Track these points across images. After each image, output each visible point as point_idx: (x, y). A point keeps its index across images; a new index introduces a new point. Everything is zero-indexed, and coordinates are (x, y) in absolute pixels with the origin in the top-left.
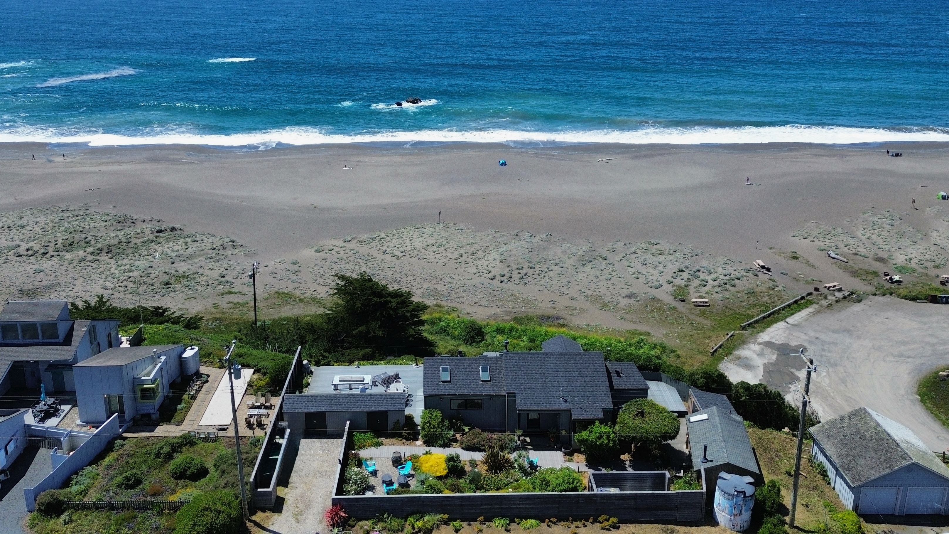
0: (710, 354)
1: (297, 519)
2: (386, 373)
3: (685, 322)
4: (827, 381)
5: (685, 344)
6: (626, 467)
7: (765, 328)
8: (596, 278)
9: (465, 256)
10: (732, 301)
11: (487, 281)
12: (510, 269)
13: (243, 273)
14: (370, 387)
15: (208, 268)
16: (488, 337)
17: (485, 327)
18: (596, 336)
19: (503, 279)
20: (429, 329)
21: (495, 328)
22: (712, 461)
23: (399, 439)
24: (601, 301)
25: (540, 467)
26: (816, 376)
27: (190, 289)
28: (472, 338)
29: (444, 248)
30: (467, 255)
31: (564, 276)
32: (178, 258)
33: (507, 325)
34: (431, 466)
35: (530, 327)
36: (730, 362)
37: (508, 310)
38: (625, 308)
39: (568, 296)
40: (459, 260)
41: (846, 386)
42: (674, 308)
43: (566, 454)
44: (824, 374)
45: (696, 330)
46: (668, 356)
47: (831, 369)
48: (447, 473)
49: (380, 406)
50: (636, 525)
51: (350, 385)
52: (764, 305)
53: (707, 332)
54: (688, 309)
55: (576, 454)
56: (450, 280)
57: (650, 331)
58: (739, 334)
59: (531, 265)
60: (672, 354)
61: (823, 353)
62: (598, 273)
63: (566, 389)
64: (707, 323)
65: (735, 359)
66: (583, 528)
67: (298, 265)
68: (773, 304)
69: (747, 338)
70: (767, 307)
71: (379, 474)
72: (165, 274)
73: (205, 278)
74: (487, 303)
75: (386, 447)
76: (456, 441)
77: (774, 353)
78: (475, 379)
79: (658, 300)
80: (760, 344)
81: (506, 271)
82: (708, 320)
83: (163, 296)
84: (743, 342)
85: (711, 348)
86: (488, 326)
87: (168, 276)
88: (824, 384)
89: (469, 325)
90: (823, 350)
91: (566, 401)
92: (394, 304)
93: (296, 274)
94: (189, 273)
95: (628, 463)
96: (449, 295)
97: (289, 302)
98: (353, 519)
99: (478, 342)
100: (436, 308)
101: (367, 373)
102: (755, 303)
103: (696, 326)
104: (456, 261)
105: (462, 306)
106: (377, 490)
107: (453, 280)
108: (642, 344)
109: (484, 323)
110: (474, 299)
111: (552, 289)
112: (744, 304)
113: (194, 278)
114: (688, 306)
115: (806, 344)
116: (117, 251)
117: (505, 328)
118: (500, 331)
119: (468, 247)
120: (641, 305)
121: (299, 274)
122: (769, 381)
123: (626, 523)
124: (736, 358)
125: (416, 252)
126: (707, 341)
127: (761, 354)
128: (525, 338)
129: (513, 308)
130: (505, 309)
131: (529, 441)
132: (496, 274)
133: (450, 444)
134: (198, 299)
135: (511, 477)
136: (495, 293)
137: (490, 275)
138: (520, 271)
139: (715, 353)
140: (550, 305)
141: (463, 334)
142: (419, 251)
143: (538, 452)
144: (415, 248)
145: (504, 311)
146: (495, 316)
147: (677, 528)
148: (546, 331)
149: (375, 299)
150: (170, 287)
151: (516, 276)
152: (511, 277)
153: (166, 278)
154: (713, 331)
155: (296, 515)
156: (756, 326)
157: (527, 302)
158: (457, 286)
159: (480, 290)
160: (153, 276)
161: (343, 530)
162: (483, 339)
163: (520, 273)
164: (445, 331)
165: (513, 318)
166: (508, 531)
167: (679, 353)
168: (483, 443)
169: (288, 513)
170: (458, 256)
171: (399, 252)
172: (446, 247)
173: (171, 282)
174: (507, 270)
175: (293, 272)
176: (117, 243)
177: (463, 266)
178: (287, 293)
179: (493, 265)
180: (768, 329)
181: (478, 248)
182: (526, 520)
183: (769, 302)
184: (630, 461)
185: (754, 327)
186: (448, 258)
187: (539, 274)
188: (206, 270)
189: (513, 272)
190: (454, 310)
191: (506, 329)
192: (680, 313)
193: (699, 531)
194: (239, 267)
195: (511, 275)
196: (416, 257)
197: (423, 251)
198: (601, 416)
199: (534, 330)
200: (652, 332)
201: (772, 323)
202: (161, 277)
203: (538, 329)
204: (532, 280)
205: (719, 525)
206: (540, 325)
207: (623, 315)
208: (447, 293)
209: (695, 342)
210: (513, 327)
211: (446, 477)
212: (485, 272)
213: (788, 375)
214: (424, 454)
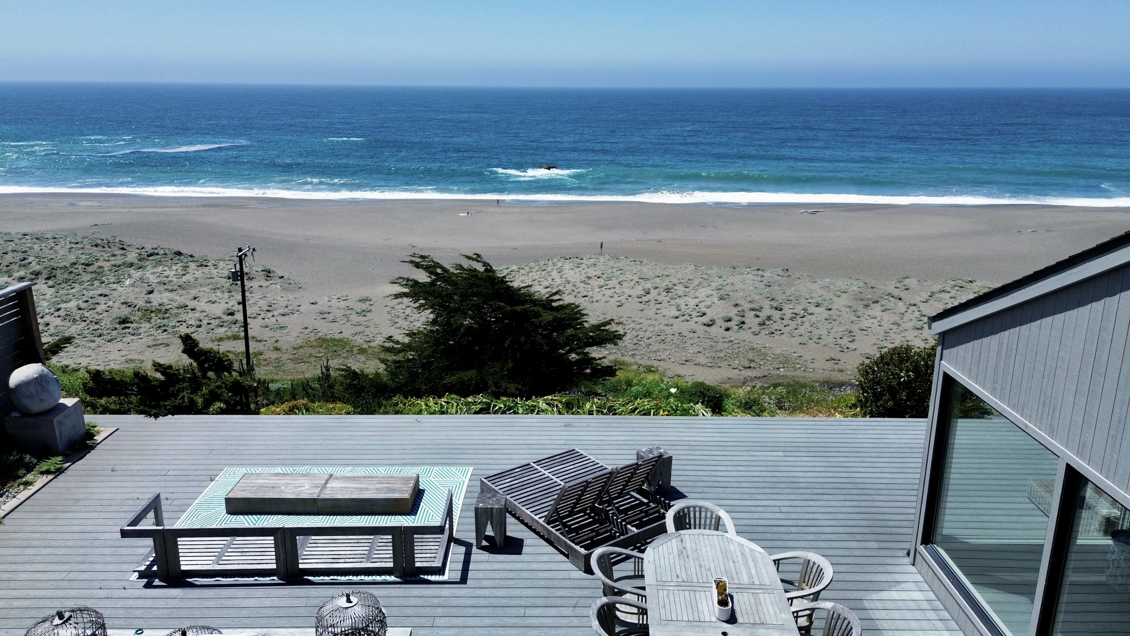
8: (896, 327)
9: (654, 293)
11: (701, 329)
12: (740, 309)
13: (268, 311)
15: (206, 300)
19: (729, 324)
27: (165, 331)
29: (617, 281)
30: (657, 290)
31: (837, 322)
32: (162, 286)
39: (857, 352)
40: (645, 299)
56: (632, 325)
59: (775, 304)
62: (897, 318)
67: (368, 303)
72: (124, 306)
73: (197, 315)
74: (710, 360)
81: (733, 313)
83: (110, 341)
87: (129, 310)
93: (363, 313)
94: (169, 306)
96: (635, 347)
97: (339, 353)
104: (640, 300)
105: (664, 365)
107: (639, 326)
110: (684, 354)
111: (822, 342)
113: (177, 315)
116: (66, 276)
119: (658, 279)
121: (368, 314)
125: (569, 287)
132: (715, 318)
134: (171, 346)
136: (720, 346)
137: (705, 319)
138: (758, 313)
140: (830, 365)
142: (574, 286)
144: (569, 282)
146: (731, 381)
150: (129, 328)
151: (750, 319)
152: (743, 323)
153: (125, 311)
157: (786, 361)
158: (648, 334)
159: (691, 342)
160: (99, 309)
163: (758, 316)
170: (643, 293)
171: (542, 287)
172: (621, 279)
173: (132, 318)
174: (735, 310)
175: (359, 311)
176: (68, 265)
177: (653, 306)
178: (340, 340)
179: (708, 303)
181: (676, 282)
186: (626, 296)
187: (792, 319)
188: (203, 304)
189: (745, 314)
190: (649, 370)
194: (264, 302)
195: (743, 319)
196: (570, 294)
197: (582, 285)
202: (116, 310)
204: (781, 327)
208: (631, 345)
212: (694, 314)
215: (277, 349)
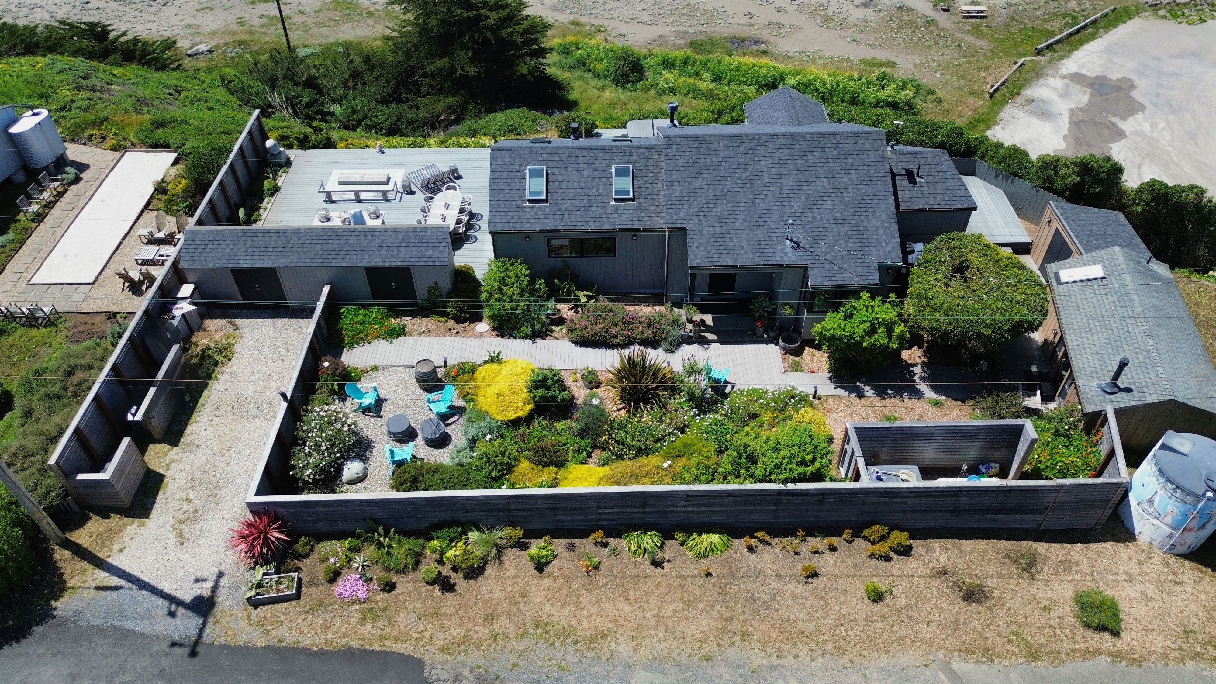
0: (987, 95)
1: (181, 535)
2: (433, 166)
3: (949, 43)
4: (1167, 136)
5: (949, 80)
6: (914, 381)
7: (1071, 51)
10: (1020, 8)
14: (399, 195)
16: (649, 74)
17: (645, 57)
18: (816, 71)
20: (560, 62)
21: (660, 59)
22: (1128, 390)
23: (442, 319)
24: (823, 13)
25: (733, 387)
26: (1149, 129)
28: (625, 76)
33: (679, 54)
34: (498, 395)
35: (715, 57)
36: (1017, 108)
37: (682, 29)
38: (858, 23)
39: (774, 5)
41: (1196, 144)
42: (932, 22)
43: (787, 352)
44: (1163, 125)
45: (965, 57)
46: (923, 101)
47: (1171, 118)
48: (532, 410)
49: (393, 256)
50: (949, 543)
51: (357, 193)
52: (1069, 15)
53: (982, 59)
54: (954, 23)
55: (808, 350)
57: (894, 60)
58: (1031, 61)
60: (930, 96)
61: (1161, 91)
63: (799, 218)
64: (983, 45)
65: (1025, 103)
66: (828, 555)
68: (1083, 13)
69: (1043, 68)
70: (1074, 17)
71: (387, 410)
74: (651, 18)
75: (411, 339)
76: (561, 322)
77: (1086, 92)
78: (601, 194)
79: (909, 10)
80: (1063, 77)
82: (983, 39)
84: (1038, 74)
85: (989, 86)
86: (650, 55)
88: (1162, 141)
89: (620, 55)
90: (1160, 86)
91: (797, 244)
92: (491, 22)
95: (918, 370)
96: (593, 6)
98: (303, 540)
99: (633, 82)
100: (572, 27)
101: (398, 165)
102: (1055, 11)
103: (965, 51)
105: (612, 23)
106: (374, 451)
108: (885, 81)
109: (644, 51)
110: (631, 11)
112: (1038, 13)
114: (954, 19)
115: (1133, 77)
117: (675, 59)
118: (668, 64)
120: (883, 18)
122: (1078, 138)
123: (925, 538)
124: (1027, 101)
126: (983, 74)
127: (1065, 95)
128: (706, 75)
129: (690, 26)
130: (678, 28)
131: (712, 324)
133: (547, 330)
135: (668, 420)
139: (996, 94)
140: (746, 20)
141: (612, 70)
143: (728, 346)
145: (675, 32)
146: (662, 40)
147: (1041, 547)
148: (739, 63)
149: (459, 11)
154: (992, 58)
155: (181, 522)
156: (1057, 49)
157: (712, 16)
161: (278, 572)
162: (641, 78)
164: (584, 64)
165: (689, 42)
166: (657, 564)
167: (939, 94)
168: (613, 331)
169: (164, 518)
180: (1076, 52)
182: (700, 534)
183: (1077, 9)
184: (924, 365)
185: (1054, 51)
190: (600, 30)
191: (678, 61)
192: (942, 29)
193: (1091, 555)
198: (874, 279)
199: (719, 62)
200: (897, 61)
201: (1082, 42)
203: (727, 59)
205: (1135, 541)
206: (730, 55)
207: (855, 34)
208: (590, 4)
209: (964, 77)
210: (688, 58)
211: (528, 420)
213: (1107, 127)
214: (485, 362)
215: (301, 12)
